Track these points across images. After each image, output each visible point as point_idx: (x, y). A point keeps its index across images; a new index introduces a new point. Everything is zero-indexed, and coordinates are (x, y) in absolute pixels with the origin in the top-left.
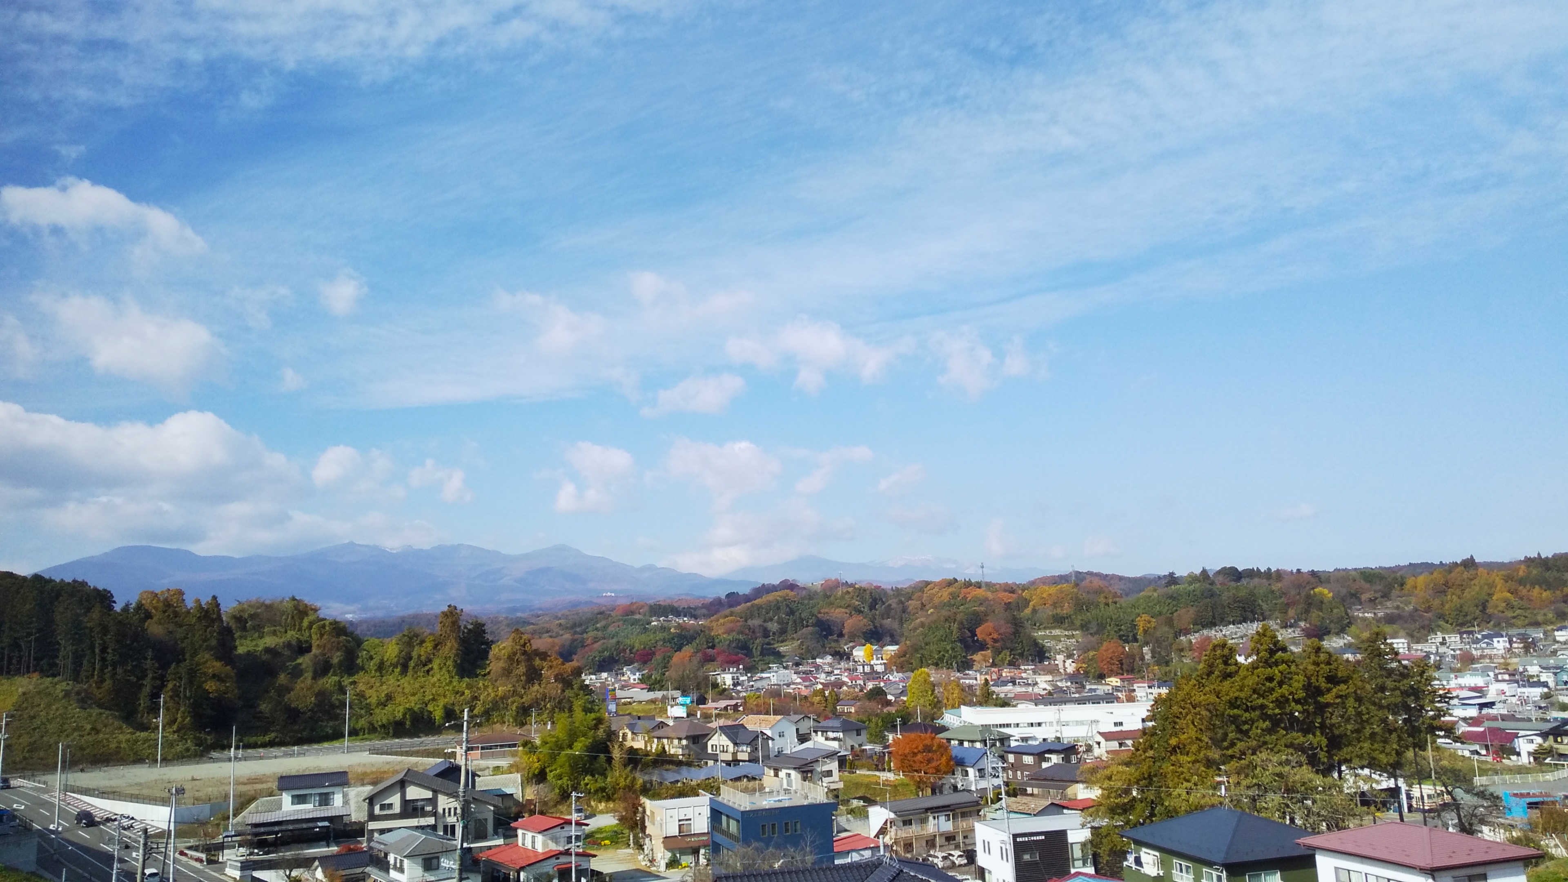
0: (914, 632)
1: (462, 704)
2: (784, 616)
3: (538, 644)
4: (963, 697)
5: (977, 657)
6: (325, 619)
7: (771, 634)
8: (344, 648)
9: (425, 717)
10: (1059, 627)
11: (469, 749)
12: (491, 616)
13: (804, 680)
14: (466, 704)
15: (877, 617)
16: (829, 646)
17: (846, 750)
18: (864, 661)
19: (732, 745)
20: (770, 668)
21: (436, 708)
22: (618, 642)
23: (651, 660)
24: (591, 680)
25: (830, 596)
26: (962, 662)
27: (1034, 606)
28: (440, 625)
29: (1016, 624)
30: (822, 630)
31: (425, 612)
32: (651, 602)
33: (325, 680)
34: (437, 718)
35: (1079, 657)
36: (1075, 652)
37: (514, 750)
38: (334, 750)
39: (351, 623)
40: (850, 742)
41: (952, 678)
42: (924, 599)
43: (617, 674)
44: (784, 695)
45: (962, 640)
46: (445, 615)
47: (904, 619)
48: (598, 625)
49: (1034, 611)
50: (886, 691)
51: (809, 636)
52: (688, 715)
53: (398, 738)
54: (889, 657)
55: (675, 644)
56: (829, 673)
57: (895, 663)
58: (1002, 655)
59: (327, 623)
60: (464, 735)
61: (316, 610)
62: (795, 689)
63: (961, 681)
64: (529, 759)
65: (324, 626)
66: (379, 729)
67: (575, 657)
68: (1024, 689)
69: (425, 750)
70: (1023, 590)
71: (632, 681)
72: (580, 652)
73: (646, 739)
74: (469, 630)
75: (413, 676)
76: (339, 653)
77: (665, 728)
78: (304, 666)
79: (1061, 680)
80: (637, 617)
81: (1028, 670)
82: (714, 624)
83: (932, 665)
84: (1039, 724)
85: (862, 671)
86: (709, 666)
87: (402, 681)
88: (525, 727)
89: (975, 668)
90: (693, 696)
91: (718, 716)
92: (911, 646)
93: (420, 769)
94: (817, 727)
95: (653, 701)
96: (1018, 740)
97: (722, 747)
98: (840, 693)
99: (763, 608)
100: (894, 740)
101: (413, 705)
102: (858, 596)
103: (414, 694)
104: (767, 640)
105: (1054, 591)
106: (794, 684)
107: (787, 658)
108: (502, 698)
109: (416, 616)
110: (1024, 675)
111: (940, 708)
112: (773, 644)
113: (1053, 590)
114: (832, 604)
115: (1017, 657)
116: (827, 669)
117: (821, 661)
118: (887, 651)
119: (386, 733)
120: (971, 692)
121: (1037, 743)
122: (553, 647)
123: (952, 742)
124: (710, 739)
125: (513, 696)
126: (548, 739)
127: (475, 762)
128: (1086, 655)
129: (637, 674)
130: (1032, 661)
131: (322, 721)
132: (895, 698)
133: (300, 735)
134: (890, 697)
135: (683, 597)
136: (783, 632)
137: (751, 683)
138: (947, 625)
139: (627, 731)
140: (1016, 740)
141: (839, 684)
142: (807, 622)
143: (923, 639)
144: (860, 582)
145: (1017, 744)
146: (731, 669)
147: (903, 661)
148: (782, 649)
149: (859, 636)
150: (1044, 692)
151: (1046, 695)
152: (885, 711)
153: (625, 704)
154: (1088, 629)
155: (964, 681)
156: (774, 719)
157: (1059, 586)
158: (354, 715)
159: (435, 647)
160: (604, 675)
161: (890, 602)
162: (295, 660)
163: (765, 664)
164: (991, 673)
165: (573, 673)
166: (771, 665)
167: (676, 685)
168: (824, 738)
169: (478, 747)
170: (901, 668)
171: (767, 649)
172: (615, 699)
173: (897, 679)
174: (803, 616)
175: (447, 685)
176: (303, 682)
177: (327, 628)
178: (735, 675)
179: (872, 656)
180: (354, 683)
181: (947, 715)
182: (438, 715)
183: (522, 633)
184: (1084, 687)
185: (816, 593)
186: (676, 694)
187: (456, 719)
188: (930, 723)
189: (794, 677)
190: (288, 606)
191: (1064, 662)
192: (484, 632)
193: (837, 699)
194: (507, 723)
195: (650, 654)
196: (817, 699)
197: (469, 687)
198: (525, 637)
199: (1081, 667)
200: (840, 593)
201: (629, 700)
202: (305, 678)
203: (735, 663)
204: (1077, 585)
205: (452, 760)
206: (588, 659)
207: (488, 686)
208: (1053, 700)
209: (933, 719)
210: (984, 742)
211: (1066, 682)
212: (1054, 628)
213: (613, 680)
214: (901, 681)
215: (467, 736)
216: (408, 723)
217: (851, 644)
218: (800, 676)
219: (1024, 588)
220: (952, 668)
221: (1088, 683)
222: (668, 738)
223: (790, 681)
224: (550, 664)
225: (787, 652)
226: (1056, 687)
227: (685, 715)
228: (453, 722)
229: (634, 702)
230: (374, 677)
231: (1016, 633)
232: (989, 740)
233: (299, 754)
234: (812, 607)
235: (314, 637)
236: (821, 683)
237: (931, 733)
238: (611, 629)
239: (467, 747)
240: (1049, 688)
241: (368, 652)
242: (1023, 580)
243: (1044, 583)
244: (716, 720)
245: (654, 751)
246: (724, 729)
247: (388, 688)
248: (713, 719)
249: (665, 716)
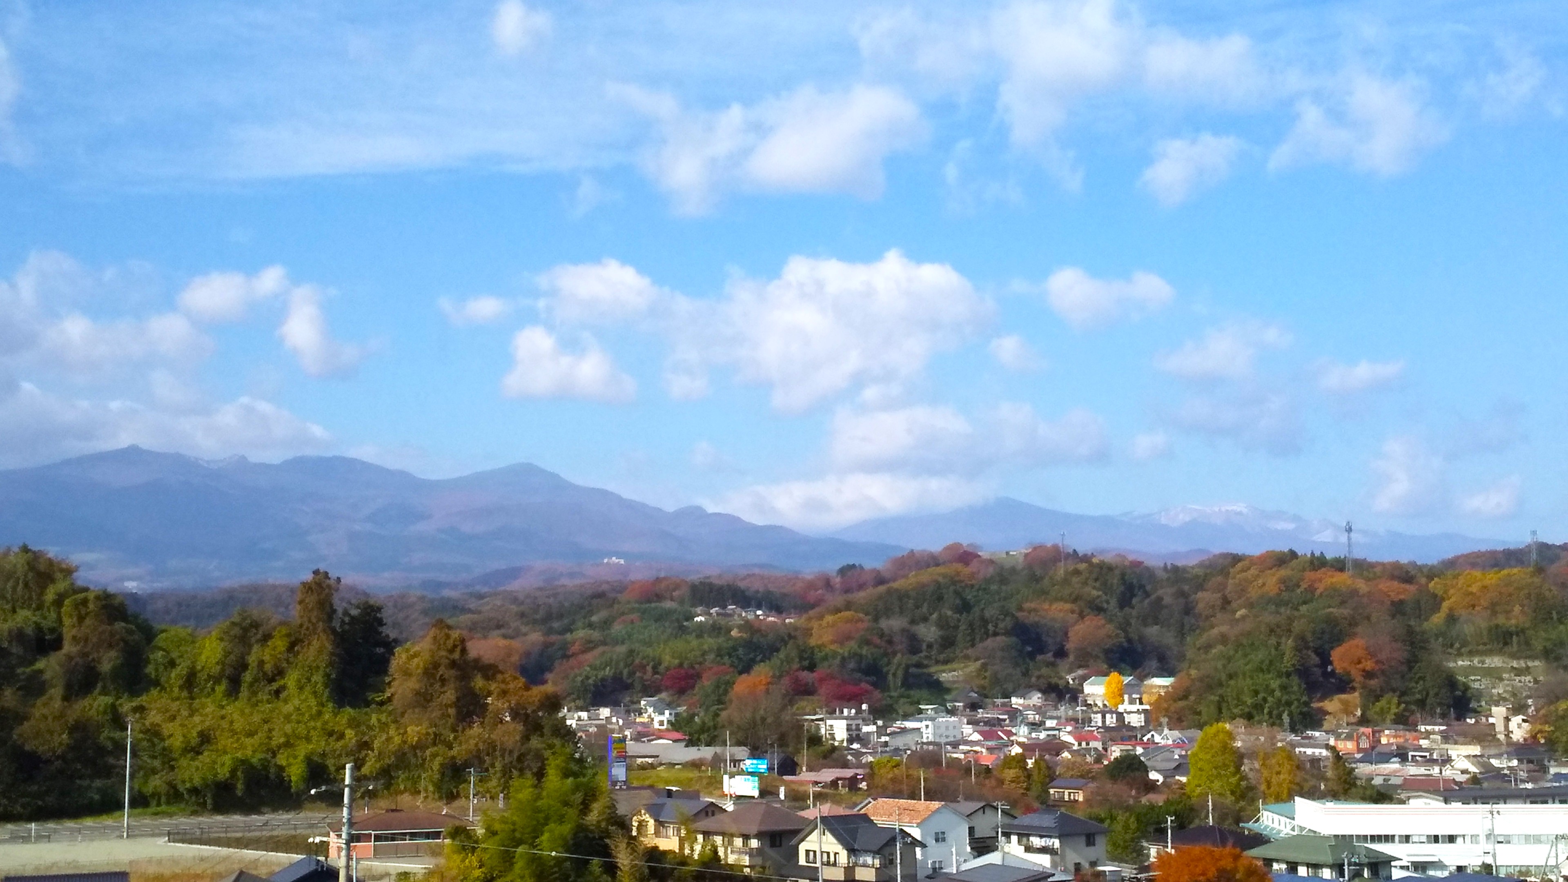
0: (1206, 653)
1: (340, 755)
2: (949, 613)
3: (481, 649)
4: (1298, 780)
5: (1332, 705)
6: (86, 590)
7: (924, 647)
8: (122, 644)
9: (272, 776)
10: (1500, 652)
11: (353, 838)
12: (394, 593)
13: (987, 736)
14: (347, 755)
15: (1133, 621)
16: (1037, 673)
17: (1065, 871)
18: (1105, 705)
19: (845, 852)
20: (920, 711)
21: (291, 760)
22: (631, 652)
23: (693, 687)
24: (579, 719)
25: (1042, 578)
26: (1301, 713)
27: (1451, 609)
28: (298, 607)
29: (1412, 644)
30: (1025, 643)
31: (271, 581)
32: (694, 578)
33: (86, 702)
34: (293, 778)
35: (1537, 710)
36: (1530, 702)
37: (437, 844)
38: (103, 833)
39: (134, 597)
40: (1073, 857)
41: (1279, 744)
42: (1229, 588)
43: (628, 712)
44: (947, 763)
45: (1303, 672)
46: (308, 588)
47: (1187, 627)
48: (594, 618)
49: (1452, 619)
50: (1147, 763)
51: (999, 654)
52: (763, 793)
53: (222, 814)
54: (1154, 698)
55: (740, 659)
56: (1035, 726)
57: (1167, 710)
58: (1383, 703)
59: (91, 596)
60: (345, 811)
61: (68, 572)
62: (969, 752)
63: (1297, 750)
64: (463, 861)
65: (85, 602)
66: (186, 796)
67: (549, 676)
68: (1422, 770)
69: (271, 837)
70: (1430, 578)
71: (656, 725)
72: (560, 666)
73: (683, 833)
74: (353, 618)
75: (249, 700)
76: (113, 654)
77: (719, 816)
78: (47, 676)
79: (1499, 756)
80: (668, 605)
81: (1434, 733)
82: (815, 624)
83: (1241, 716)
84: (1451, 839)
85: (1100, 724)
86: (803, 703)
87: (229, 709)
88: (457, 803)
89: (1326, 725)
90: (772, 759)
91: (819, 797)
92: (1201, 680)
93: (263, 872)
94: (1010, 826)
95: (696, 765)
96: (1407, 868)
97: (825, 855)
98: (1056, 764)
99: (908, 597)
100: (1159, 856)
101: (249, 753)
102: (1096, 580)
103: (251, 734)
104: (915, 659)
105: (1493, 581)
106: (967, 743)
107: (954, 693)
108: (414, 748)
109: (255, 589)
110: (1424, 743)
111: (1253, 800)
112: (927, 666)
113: (1492, 578)
114: (1044, 593)
115: (1413, 707)
116: (1032, 716)
117: (1021, 701)
118: (1152, 686)
119: (199, 804)
120: (1315, 772)
121: (1446, 874)
122: (509, 655)
123: (1276, 866)
124: (803, 840)
125: (434, 744)
126: (497, 827)
127: (365, 863)
128: (1552, 708)
129: (667, 712)
130: (1444, 716)
131: (81, 778)
132: (1165, 777)
133: (40, 803)
134: (1153, 776)
135: (757, 571)
136: (948, 643)
137: (884, 739)
138: (1273, 641)
139: (646, 817)
140: (1402, 867)
141: (1055, 747)
142: (996, 626)
143: (1224, 666)
144: (1102, 552)
145: (1404, 874)
146: (846, 711)
147: (1183, 709)
148: (945, 677)
149: (1097, 657)
150: (1462, 778)
151: (1466, 782)
152: (1144, 800)
153: (643, 767)
154: (1558, 659)
155: (1302, 750)
156: (927, 807)
157: (1505, 572)
158: (141, 768)
159: (291, 647)
160: (605, 712)
161: (1160, 592)
162: (32, 663)
163: (912, 703)
164: (1359, 738)
165: (542, 706)
166: (922, 707)
167: (740, 735)
168: (1023, 848)
169: (371, 834)
170: (1177, 721)
171: (915, 676)
172: (625, 757)
173: (1170, 742)
174: (987, 614)
175: (312, 718)
176: (45, 705)
177: (91, 606)
178: (854, 723)
179: (1122, 696)
180: (140, 709)
181: (1266, 813)
182: (295, 772)
183: (449, 627)
184: (1544, 770)
185: (1013, 570)
186: (741, 752)
187: (328, 781)
188: (1233, 828)
189: (968, 729)
190: (17, 561)
191: (1507, 720)
192: (381, 622)
193: (1049, 776)
194: (423, 795)
195: (691, 677)
196: (1010, 774)
197: (354, 724)
198: (455, 634)
199: (1540, 731)
200: (1062, 572)
201: (650, 760)
202: (51, 699)
203: (852, 699)
204: (1540, 570)
205: (322, 858)
206: (574, 681)
207: (386, 724)
208: (1481, 793)
209: (1238, 820)
210: (1339, 868)
211: (1510, 760)
212: (1490, 653)
213: (621, 722)
214: (1177, 745)
215: (350, 814)
216: (240, 786)
217: (1080, 672)
218: (980, 728)
219: (1432, 573)
220: (1281, 725)
221: (1552, 763)
222: (723, 834)
223: (959, 737)
224: (503, 686)
225: (954, 682)
226: (1489, 770)
227: (756, 794)
228: (324, 788)
229: (661, 764)
230: (178, 699)
231: (1411, 662)
232: (1349, 865)
233: (39, 838)
234: (1005, 599)
235: (67, 621)
236: (1019, 744)
237: (1234, 846)
238: (617, 628)
239: (349, 834)
240: (1473, 769)
241: (168, 652)
242: (1430, 557)
243: (1474, 565)
244: (815, 805)
245: (696, 857)
246: (831, 824)
247: (202, 722)
248: (810, 802)
249: (719, 792)
